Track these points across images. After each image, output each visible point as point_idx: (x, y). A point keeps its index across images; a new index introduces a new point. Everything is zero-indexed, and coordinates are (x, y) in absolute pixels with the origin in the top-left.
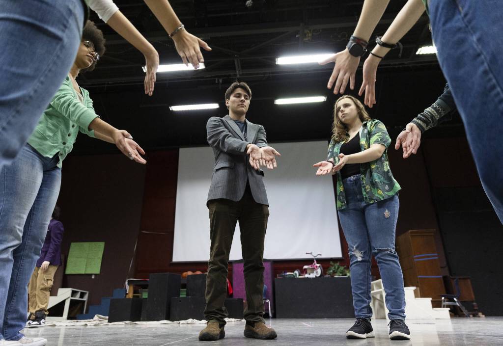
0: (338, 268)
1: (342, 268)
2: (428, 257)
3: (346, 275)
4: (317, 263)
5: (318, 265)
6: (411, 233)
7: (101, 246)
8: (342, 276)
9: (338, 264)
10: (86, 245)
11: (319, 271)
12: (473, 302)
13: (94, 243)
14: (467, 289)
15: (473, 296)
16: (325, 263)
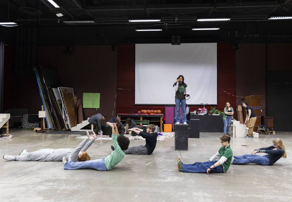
0: (215, 110)
1: (216, 110)
2: (257, 108)
3: (218, 114)
4: (205, 108)
5: (206, 109)
6: (251, 97)
7: (99, 94)
8: (216, 114)
9: (215, 108)
10: (91, 94)
11: (206, 112)
12: (272, 128)
13: (94, 93)
14: (270, 123)
15: (272, 125)
16: (209, 107)
